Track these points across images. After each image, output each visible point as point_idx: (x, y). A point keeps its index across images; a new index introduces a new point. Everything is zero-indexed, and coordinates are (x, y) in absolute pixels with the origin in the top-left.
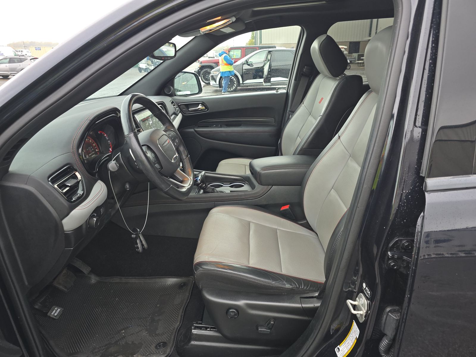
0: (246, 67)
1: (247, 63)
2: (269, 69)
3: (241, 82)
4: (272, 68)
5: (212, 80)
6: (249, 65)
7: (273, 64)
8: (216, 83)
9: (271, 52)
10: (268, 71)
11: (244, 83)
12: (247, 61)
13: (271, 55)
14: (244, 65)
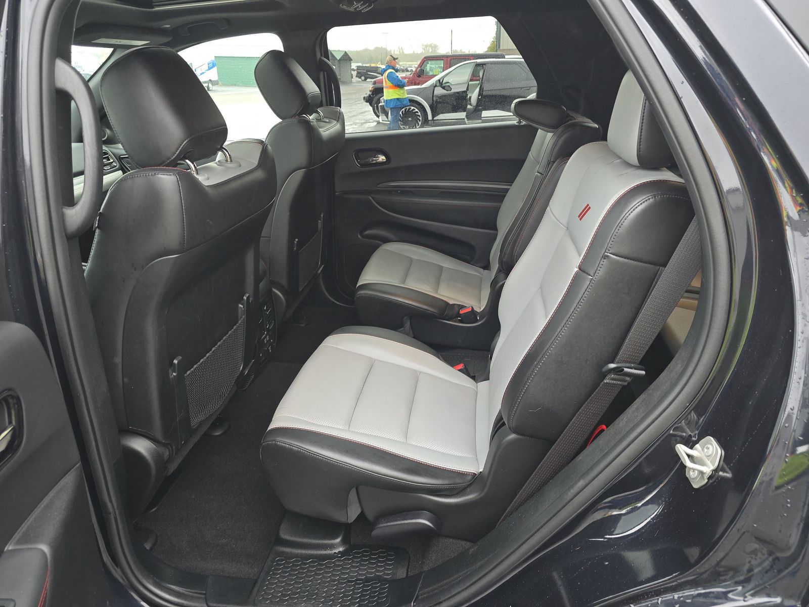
0: (439, 91)
1: (440, 83)
2: (479, 96)
3: (430, 117)
4: (484, 93)
5: (382, 113)
6: (444, 88)
7: (487, 87)
8: (388, 119)
9: (485, 66)
10: (478, 98)
11: (435, 119)
12: (441, 81)
13: (484, 71)
14: (436, 88)
